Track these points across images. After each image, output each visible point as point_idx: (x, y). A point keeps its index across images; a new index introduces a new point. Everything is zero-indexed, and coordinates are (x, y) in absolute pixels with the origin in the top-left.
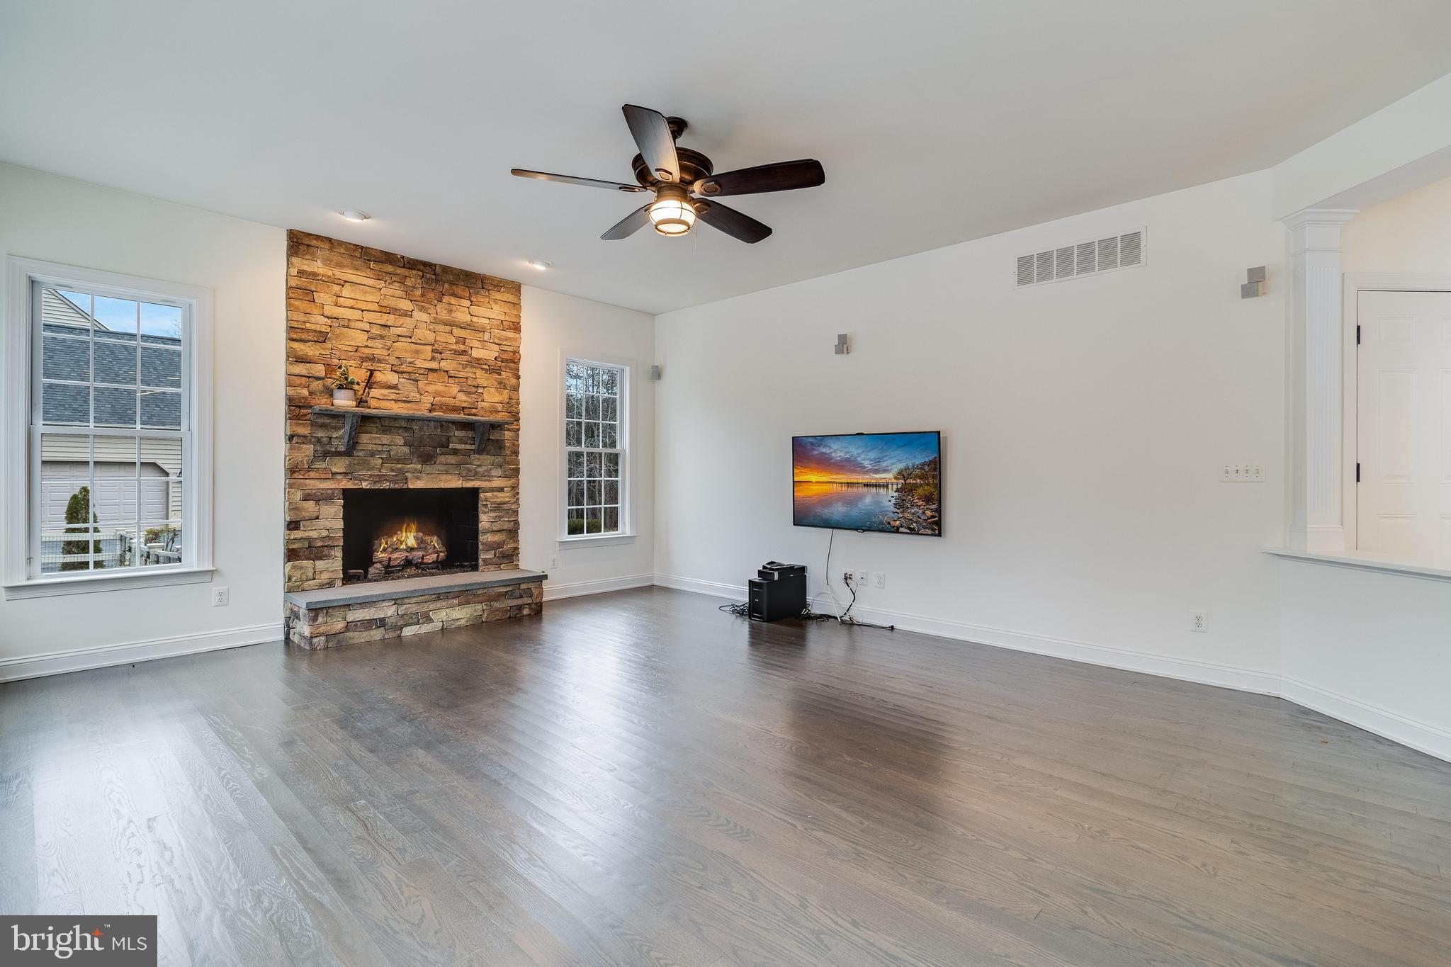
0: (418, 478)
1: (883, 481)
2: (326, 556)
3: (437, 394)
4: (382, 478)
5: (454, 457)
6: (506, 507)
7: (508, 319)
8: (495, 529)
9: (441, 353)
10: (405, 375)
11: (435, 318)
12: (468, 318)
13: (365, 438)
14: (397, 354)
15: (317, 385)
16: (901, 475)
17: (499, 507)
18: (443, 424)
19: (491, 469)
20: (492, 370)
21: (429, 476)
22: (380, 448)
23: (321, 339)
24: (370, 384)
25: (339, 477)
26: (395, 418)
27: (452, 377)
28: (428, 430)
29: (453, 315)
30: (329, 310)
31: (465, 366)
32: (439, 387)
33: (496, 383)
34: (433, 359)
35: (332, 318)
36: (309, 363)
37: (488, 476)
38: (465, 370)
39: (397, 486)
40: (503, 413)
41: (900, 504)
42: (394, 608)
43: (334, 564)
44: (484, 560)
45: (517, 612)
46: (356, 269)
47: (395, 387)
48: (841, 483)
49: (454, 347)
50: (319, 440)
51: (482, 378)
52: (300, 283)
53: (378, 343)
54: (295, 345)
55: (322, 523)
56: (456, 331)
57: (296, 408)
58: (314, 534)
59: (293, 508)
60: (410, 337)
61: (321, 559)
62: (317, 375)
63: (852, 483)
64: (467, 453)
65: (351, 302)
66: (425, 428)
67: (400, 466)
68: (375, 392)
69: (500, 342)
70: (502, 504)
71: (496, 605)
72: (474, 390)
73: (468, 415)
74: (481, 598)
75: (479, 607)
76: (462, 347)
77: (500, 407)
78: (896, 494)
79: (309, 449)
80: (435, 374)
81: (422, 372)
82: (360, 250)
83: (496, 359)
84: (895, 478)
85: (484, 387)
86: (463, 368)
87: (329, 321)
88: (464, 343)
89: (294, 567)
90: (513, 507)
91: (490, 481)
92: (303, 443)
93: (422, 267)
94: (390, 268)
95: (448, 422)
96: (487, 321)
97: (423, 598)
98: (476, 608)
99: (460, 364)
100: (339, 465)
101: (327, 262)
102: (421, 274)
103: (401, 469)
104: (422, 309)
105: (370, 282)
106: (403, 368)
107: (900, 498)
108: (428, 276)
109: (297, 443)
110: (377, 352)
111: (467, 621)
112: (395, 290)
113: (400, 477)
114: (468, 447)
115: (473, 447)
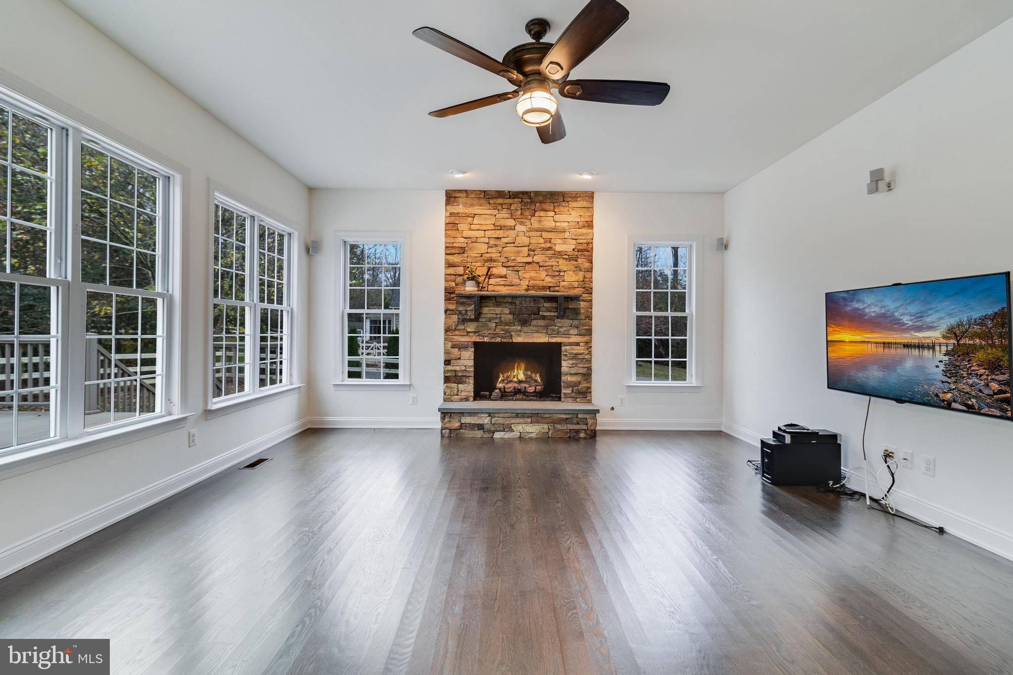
0: (519, 336)
1: (928, 341)
2: (464, 382)
3: (532, 278)
4: (495, 335)
5: (543, 321)
6: (580, 357)
7: (583, 220)
8: (572, 372)
9: (534, 251)
10: (510, 268)
11: (530, 228)
12: (553, 224)
13: (485, 310)
14: (505, 255)
15: (459, 279)
16: (952, 332)
17: (575, 356)
18: (535, 298)
19: (570, 329)
20: (570, 259)
21: (526, 334)
22: (495, 316)
23: (462, 252)
24: (489, 275)
25: (471, 334)
26: (504, 297)
27: (541, 266)
28: (525, 303)
29: (542, 224)
30: (465, 234)
31: (550, 258)
32: (533, 274)
33: (573, 267)
34: (529, 255)
35: (468, 238)
36: (455, 266)
37: (567, 334)
38: (551, 261)
39: (505, 340)
40: (579, 289)
41: (952, 371)
42: (489, 418)
43: (468, 388)
44: (565, 394)
45: (575, 434)
46: (481, 205)
47: (505, 277)
48: (876, 343)
49: (543, 245)
50: (460, 312)
51: (563, 264)
52: (450, 220)
53: (493, 250)
54: (449, 257)
55: (461, 362)
56: (545, 235)
57: (449, 294)
58: (457, 368)
59: (447, 352)
60: (514, 243)
61: (461, 383)
62: (459, 273)
63: (889, 343)
64: (552, 319)
65: (477, 227)
66: (524, 302)
67: (507, 327)
68: (492, 281)
69: (577, 238)
70: (578, 355)
71: (559, 427)
72: (557, 274)
73: (553, 291)
74: (547, 420)
75: (546, 426)
76: (548, 245)
77: (576, 284)
78: (946, 358)
79: (455, 318)
80: (530, 266)
81: (521, 265)
82: (483, 193)
83: (573, 250)
84: (944, 337)
85: (565, 271)
86: (549, 259)
87: (466, 240)
88: (550, 242)
89: (447, 387)
90: (586, 357)
91: (569, 338)
92: (452, 314)
93: (521, 196)
94: (500, 201)
95: (538, 297)
96: (566, 224)
97: (507, 414)
98: (543, 426)
99: (547, 257)
100: (471, 327)
101: (465, 205)
102: (520, 200)
103: (507, 329)
104: (522, 223)
105: (489, 212)
106: (509, 264)
107: (950, 363)
108: (525, 200)
109: (449, 314)
110: (493, 255)
111: (537, 435)
112: (504, 214)
113: (507, 334)
114: (552, 314)
115: (556, 314)
